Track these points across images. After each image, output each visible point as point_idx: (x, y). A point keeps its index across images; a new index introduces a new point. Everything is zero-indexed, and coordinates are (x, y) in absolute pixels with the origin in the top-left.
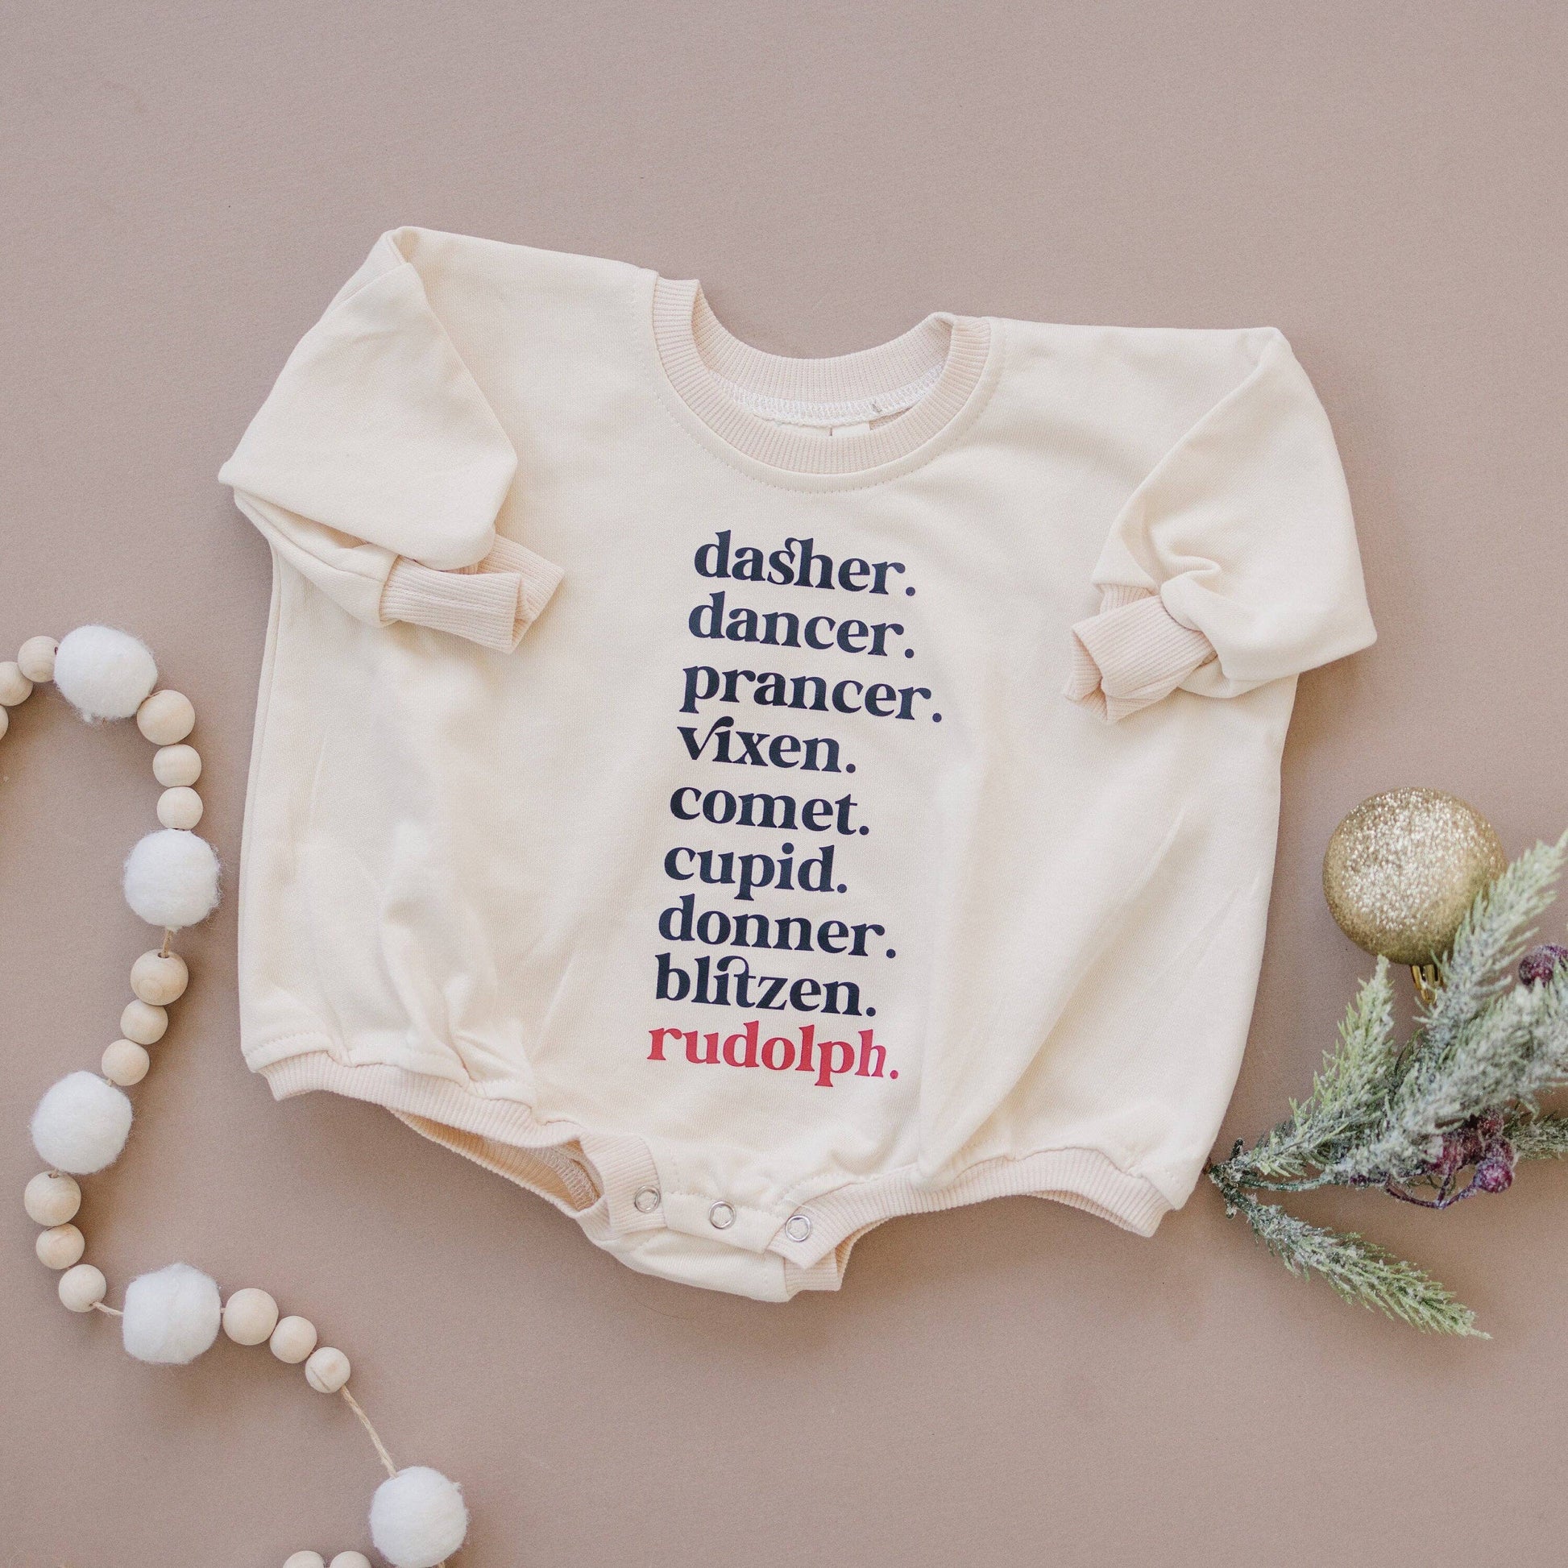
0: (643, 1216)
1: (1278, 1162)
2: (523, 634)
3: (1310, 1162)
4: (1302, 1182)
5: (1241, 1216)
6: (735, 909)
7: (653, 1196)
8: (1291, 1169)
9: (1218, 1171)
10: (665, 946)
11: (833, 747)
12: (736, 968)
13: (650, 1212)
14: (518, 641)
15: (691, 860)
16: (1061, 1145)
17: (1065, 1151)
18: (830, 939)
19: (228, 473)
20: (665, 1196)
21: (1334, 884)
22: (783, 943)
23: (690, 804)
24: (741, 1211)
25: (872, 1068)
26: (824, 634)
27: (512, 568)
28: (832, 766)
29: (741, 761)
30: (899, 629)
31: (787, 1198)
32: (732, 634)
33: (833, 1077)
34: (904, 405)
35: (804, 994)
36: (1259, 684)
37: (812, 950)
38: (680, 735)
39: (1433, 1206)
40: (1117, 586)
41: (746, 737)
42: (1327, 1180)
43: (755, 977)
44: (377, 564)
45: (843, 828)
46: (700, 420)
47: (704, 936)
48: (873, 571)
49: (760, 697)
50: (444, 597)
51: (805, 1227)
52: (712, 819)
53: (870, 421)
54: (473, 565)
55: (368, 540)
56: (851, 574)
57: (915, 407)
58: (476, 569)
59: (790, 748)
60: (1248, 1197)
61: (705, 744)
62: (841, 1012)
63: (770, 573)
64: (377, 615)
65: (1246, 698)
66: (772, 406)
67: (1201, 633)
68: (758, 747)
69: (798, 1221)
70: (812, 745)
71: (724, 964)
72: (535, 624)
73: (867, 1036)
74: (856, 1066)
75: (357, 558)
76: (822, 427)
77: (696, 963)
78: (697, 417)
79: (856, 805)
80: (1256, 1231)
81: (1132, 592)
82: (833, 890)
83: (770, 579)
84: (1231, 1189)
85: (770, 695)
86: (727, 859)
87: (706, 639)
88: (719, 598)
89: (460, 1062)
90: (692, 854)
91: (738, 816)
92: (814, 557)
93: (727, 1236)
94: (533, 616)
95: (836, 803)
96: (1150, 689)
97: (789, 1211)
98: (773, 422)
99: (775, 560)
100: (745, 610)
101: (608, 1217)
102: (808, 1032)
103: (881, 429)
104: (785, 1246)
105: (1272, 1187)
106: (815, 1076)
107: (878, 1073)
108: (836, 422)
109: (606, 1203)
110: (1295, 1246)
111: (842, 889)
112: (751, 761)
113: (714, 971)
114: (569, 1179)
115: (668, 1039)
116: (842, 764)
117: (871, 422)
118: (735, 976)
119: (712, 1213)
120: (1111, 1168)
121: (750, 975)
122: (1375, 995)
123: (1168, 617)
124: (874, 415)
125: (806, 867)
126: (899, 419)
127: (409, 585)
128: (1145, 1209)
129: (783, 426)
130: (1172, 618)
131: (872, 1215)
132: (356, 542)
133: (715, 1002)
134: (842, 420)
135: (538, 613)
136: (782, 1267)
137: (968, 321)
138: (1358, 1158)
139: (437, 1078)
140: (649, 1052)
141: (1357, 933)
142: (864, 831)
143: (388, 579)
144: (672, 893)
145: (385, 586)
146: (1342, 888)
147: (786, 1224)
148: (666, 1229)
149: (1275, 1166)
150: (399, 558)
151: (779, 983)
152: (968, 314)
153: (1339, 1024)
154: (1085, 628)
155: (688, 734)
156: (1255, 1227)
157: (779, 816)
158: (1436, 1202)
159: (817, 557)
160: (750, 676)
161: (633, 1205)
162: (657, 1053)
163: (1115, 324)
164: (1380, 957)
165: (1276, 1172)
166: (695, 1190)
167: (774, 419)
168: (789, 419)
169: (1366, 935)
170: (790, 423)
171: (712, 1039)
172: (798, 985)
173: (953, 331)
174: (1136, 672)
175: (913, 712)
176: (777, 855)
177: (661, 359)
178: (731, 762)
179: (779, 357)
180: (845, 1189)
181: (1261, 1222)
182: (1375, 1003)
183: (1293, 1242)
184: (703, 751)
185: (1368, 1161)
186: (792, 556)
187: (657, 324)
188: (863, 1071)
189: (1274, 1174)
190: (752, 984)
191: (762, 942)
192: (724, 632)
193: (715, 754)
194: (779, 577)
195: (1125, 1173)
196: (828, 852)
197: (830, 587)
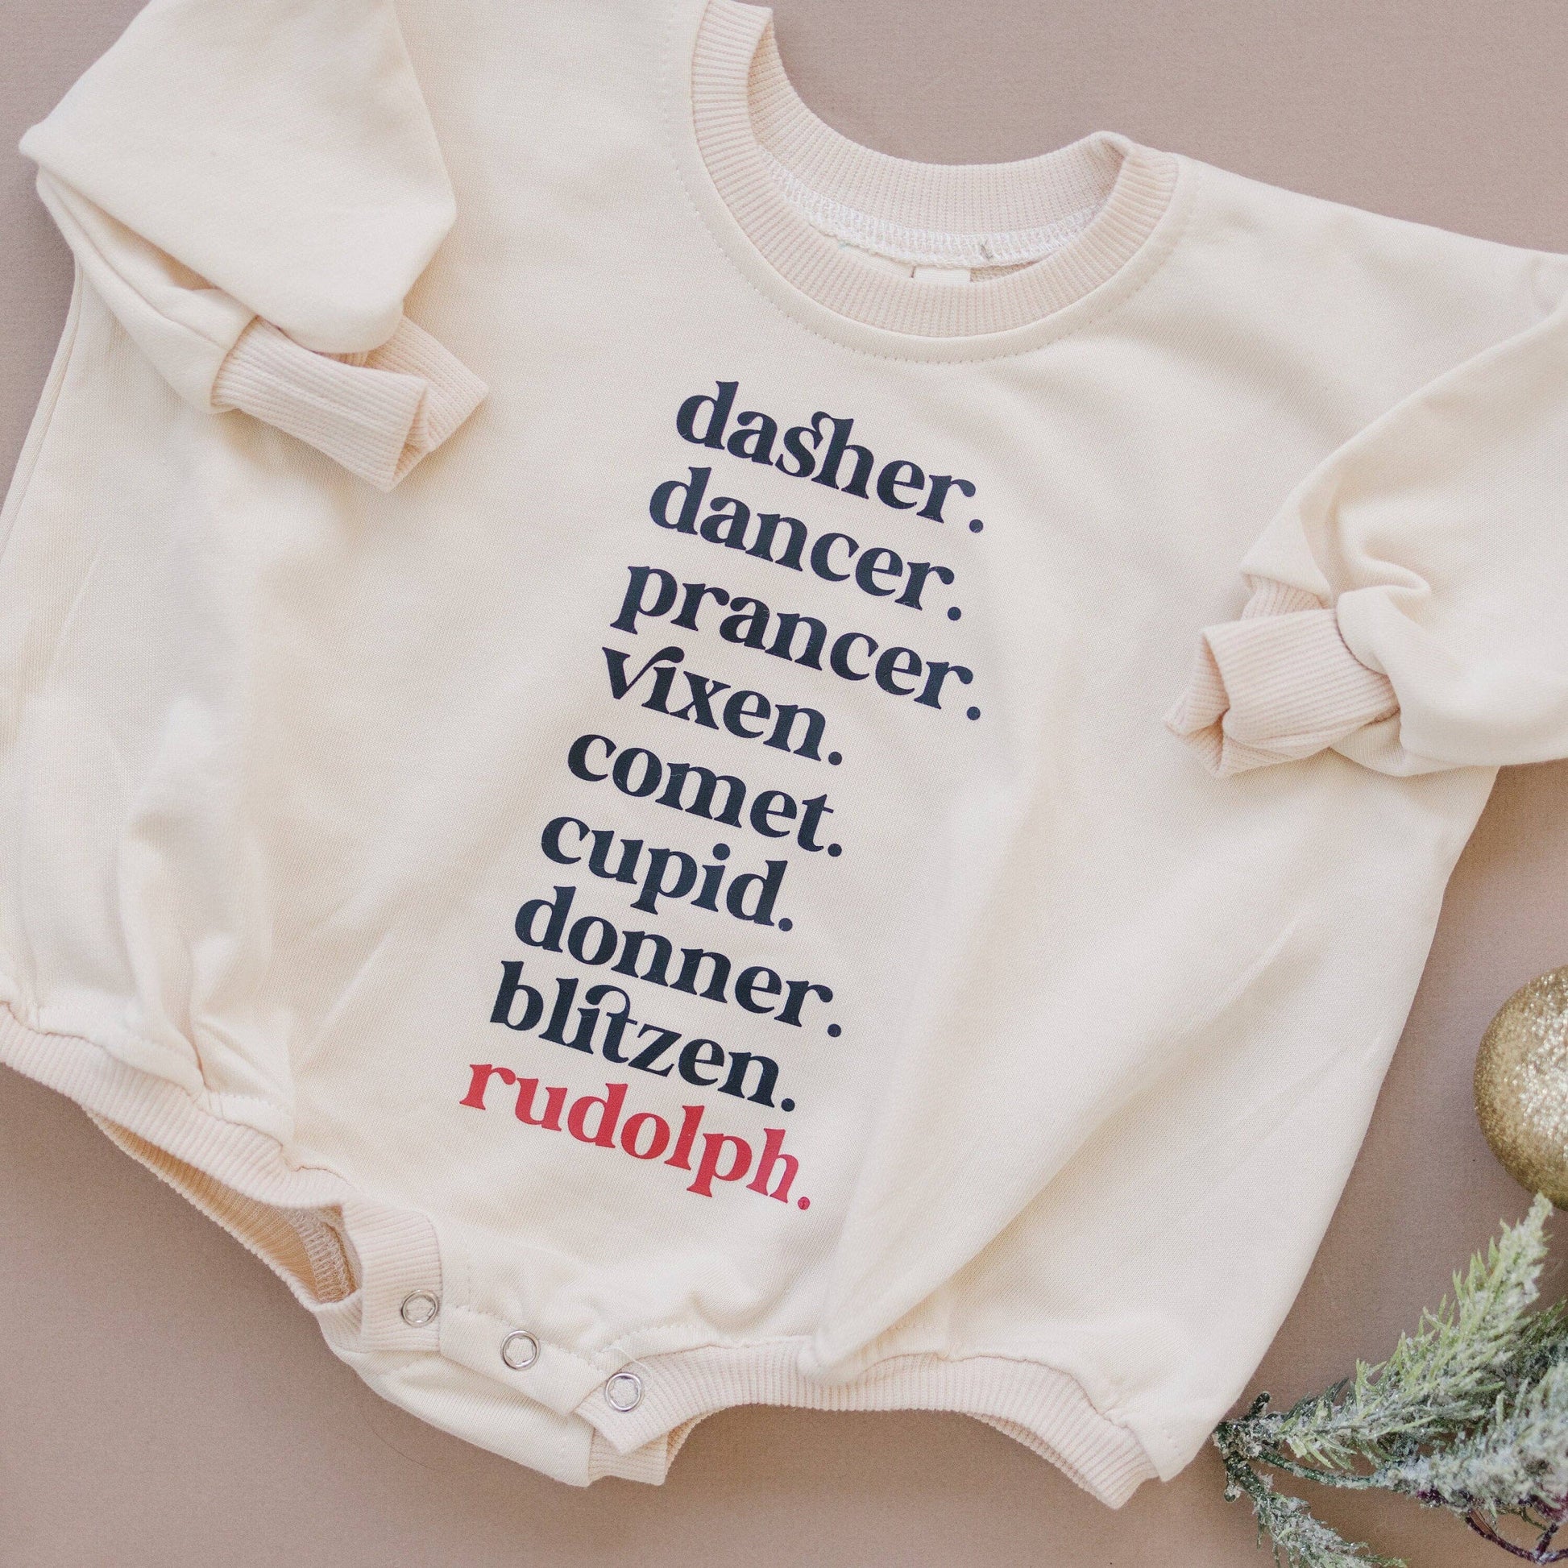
0: (409, 1331)
1: (1318, 1444)
2: (411, 467)
3: (1364, 1453)
4: (1344, 1477)
5: (1245, 1503)
6: (629, 921)
7: (429, 1305)
8: (1335, 1458)
9: (1226, 1431)
10: (518, 951)
11: (817, 723)
12: (611, 1004)
13: (420, 1326)
14: (402, 476)
15: (581, 838)
16: (1018, 1355)
17: (1024, 1365)
18: (753, 992)
19: (36, 142)
20: (445, 1308)
21: (1498, 1080)
22: (686, 983)
23: (597, 760)
24: (548, 1350)
25: (773, 1184)
26: (839, 559)
27: (417, 370)
28: (809, 749)
29: (682, 714)
30: (947, 576)
31: (617, 1345)
32: (709, 531)
33: (715, 1184)
34: (1027, 256)
35: (700, 1061)
36: (1446, 767)
37: (724, 1001)
38: (603, 659)
39: (1529, 1556)
40: (1278, 583)
41: (697, 682)
42: (1384, 1484)
43: (635, 1023)
44: (222, 321)
45: (806, 840)
46: (730, 214)
47: (576, 950)
48: (929, 484)
49: (728, 630)
50: (311, 390)
51: (633, 1392)
52: (623, 787)
53: (973, 269)
54: (362, 354)
55: (219, 284)
56: (898, 483)
57: (1044, 263)
58: (364, 360)
59: (755, 711)
60: (1261, 1477)
61: (636, 680)
62: (746, 1097)
63: (782, 455)
64: (209, 396)
65: (1420, 782)
66: (837, 216)
67: (1384, 678)
68: (711, 700)
69: (626, 1381)
70: (788, 714)
71: (596, 994)
72: (431, 457)
73: (775, 1138)
74: (751, 1175)
75: (195, 307)
76: (902, 263)
77: (557, 985)
78: (726, 208)
79: (831, 811)
80: (1262, 1527)
81: (1297, 598)
82: (772, 924)
83: (780, 464)
84: (1239, 1461)
85: (743, 630)
86: (633, 848)
87: (670, 530)
88: (701, 476)
89: (195, 1059)
90: (584, 830)
91: (661, 790)
92: (849, 447)
93: (518, 1380)
94: (431, 445)
95: (805, 802)
96: (1291, 742)
97: (616, 1365)
98: (834, 240)
99: (792, 438)
100: (734, 501)
101: (360, 1321)
102: (693, 1115)
103: (986, 284)
104: (599, 1413)
105: (1299, 1472)
106: (691, 1176)
107: (781, 1194)
108: (925, 259)
109: (360, 1301)
110: (1314, 1561)
111: (786, 925)
112: (696, 717)
113: (579, 1001)
114: (315, 1247)
115: (494, 1080)
116: (824, 749)
117: (973, 271)
118: (609, 1014)
119: (508, 1343)
120: (1084, 1404)
121: (630, 1017)
122: (1520, 1250)
123: (1341, 644)
124: (979, 261)
125: (742, 883)
126: (1016, 274)
127: (265, 363)
128: (1120, 1473)
129: (847, 248)
130: (1347, 647)
131: (731, 1396)
132: (198, 282)
133: (573, 1045)
134: (934, 258)
135: (440, 442)
136: (589, 1441)
137: (1150, 154)
138: (1442, 1470)
139: (157, 1078)
140: (464, 1093)
141: (1516, 1158)
142: (835, 850)
143: (234, 347)
144: (544, 880)
145: (227, 355)
146: (1512, 1091)
147: (607, 1381)
148: (437, 1353)
149: (1315, 1448)
150: (257, 319)
151: (668, 1038)
152: (1149, 143)
153: (1454, 1275)
154: (1220, 635)
155: (615, 659)
156: (1263, 1522)
157: (718, 804)
158: (1536, 1554)
159: (854, 447)
160: (721, 596)
161: (399, 1313)
162: (474, 1098)
163: (1355, 204)
164: (1540, 1197)
165: (1312, 1456)
166: (491, 1309)
167: (835, 236)
168: (857, 240)
169: (1530, 1164)
170: (858, 246)
171: (557, 1096)
172: (693, 1048)
173: (1125, 164)
174: (1279, 713)
175: (942, 698)
176: (704, 858)
177: (694, 112)
178: (667, 713)
179: (862, 148)
180: (701, 1351)
181: (1273, 1518)
182: (1520, 1261)
183: (1311, 1554)
184: (631, 689)
185: (1454, 1478)
186: (818, 438)
187: (699, 60)
188: (759, 1186)
189: (1309, 1458)
190: (630, 1032)
191: (657, 975)
192: (697, 526)
193: (647, 697)
194: (792, 463)
195: (1102, 1415)
196: (777, 869)
197: (863, 494)
